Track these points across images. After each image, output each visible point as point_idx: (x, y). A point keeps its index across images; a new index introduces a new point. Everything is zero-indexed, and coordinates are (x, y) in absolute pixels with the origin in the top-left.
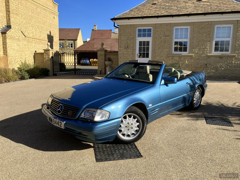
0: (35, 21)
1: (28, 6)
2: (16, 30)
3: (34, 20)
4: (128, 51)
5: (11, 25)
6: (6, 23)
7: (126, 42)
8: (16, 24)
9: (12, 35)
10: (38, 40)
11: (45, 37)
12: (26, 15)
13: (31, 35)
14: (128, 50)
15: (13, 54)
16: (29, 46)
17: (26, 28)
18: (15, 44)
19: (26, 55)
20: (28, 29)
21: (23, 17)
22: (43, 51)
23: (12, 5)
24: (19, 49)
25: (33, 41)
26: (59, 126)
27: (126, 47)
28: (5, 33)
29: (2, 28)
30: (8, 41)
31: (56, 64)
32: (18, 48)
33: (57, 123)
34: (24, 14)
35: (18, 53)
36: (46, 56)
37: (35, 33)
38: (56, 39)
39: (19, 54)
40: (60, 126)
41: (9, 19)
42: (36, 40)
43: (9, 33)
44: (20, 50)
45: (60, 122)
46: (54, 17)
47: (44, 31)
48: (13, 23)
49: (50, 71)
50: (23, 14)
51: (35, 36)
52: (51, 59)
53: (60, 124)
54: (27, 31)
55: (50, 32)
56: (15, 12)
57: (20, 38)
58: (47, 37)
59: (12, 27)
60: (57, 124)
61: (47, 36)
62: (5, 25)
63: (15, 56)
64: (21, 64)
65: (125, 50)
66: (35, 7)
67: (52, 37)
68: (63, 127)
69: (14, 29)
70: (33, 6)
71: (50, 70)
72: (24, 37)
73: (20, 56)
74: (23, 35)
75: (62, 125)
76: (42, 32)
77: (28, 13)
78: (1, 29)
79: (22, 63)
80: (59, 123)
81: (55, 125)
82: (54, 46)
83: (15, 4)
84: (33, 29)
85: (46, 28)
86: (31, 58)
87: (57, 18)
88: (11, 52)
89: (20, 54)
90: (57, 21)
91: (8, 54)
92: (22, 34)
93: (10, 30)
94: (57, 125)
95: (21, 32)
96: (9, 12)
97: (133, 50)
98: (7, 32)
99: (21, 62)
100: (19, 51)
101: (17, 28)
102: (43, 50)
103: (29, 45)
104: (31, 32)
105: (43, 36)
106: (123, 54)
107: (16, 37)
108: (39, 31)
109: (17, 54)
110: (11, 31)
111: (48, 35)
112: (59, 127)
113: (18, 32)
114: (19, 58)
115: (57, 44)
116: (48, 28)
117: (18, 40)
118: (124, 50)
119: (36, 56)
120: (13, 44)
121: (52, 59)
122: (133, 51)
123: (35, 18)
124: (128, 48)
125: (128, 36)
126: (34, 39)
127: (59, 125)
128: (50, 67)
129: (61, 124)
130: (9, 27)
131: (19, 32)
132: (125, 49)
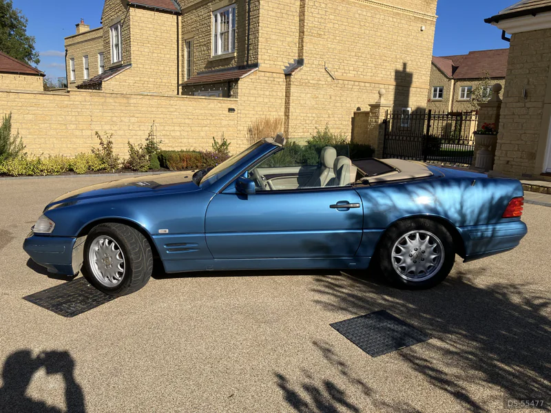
0: (366, 43)
1: (351, 15)
2: (314, 66)
3: (363, 42)
4: (528, 108)
5: (304, 57)
6: (297, 55)
7: (526, 81)
8: (315, 56)
9: (304, 77)
10: (367, 85)
11: (390, 76)
12: (345, 34)
13: (351, 75)
14: (528, 105)
15: (302, 115)
16: (342, 99)
17: (341, 61)
18: (309, 95)
19: (329, 117)
20: (346, 62)
21: (337, 38)
22: (368, 109)
23: (310, 18)
24: (316, 104)
25: (355, 87)
27: (523, 95)
28: (290, 75)
29: (288, 65)
30: (293, 89)
31: (394, 137)
32: (314, 103)
34: (340, 33)
35: (312, 114)
36: (372, 120)
37: (361, 70)
38: (420, 80)
39: (314, 115)
41: (302, 46)
42: (363, 84)
43: (296, 75)
44: (316, 106)
46: (421, 27)
47: (388, 64)
48: (307, 55)
49: (376, 152)
50: (337, 32)
51: (362, 76)
52: (380, 125)
54: (342, 67)
55: (405, 65)
56: (315, 32)
57: (320, 82)
58: (393, 77)
59: (305, 61)
61: (393, 74)
62: (294, 60)
63: (305, 118)
64: (315, 135)
65: (521, 104)
66: (369, 14)
67: (410, 76)
69: (309, 66)
70: (364, 13)
71: (376, 149)
72: (330, 79)
73: (316, 119)
74: (329, 76)
76: (380, 66)
77: (351, 29)
78: (286, 67)
79: (318, 132)
82: (411, 95)
83: (316, 16)
84: (359, 60)
85: (394, 56)
86: (344, 123)
87: (430, 31)
88: (297, 111)
89: (316, 114)
90: (430, 37)
91: (290, 114)
92: (326, 73)
93: (299, 69)
95: (324, 70)
96: (303, 32)
97: (544, 104)
98: (293, 73)
99: (316, 130)
100: (316, 108)
101: (316, 62)
102: (370, 105)
103: (343, 96)
104: (351, 68)
105: (382, 75)
106: (514, 114)
107: (311, 82)
108: (373, 65)
109: (310, 115)
110: (301, 69)
111: (397, 72)
113: (318, 71)
114: (314, 122)
115: (422, 90)
116: (398, 56)
117: (317, 86)
118: (518, 104)
119: (357, 119)
120: (303, 95)
121: (384, 126)
122: (543, 107)
123: (367, 38)
124: (528, 100)
125: (533, 62)
126: (357, 83)
128: (377, 142)
130: (300, 62)
131: (321, 70)
132: (519, 102)
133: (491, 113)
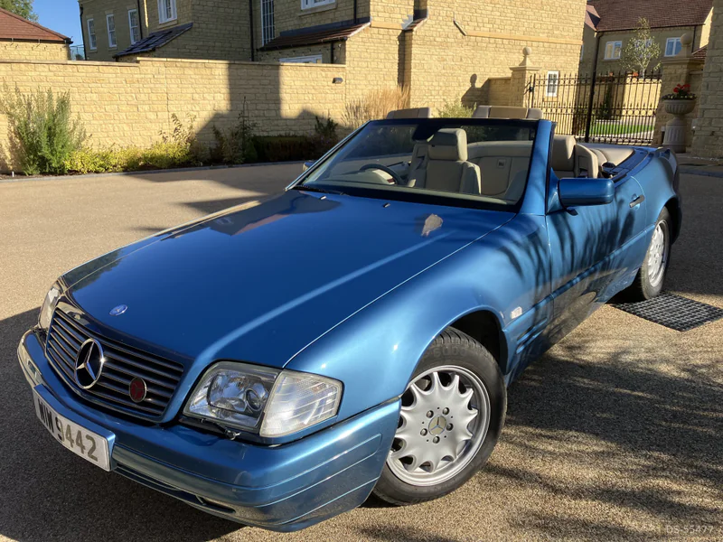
2: (441, 18)
5: (427, 7)
8: (442, 4)
9: (429, 33)
10: (506, 41)
13: (485, 29)
15: (426, 83)
16: (475, 61)
17: (473, 11)
18: (434, 57)
19: (460, 85)
20: (479, 11)
22: (509, 74)
25: (490, 45)
26: (86, 451)
28: (412, 30)
29: (407, 18)
30: (415, 50)
32: (441, 68)
33: (74, 437)
35: (439, 82)
36: (514, 88)
37: (498, 22)
38: (571, 34)
39: (441, 84)
40: (90, 453)
42: (499, 41)
43: (419, 31)
44: (444, 71)
45: (88, 437)
48: (432, 3)
51: (499, 31)
53: (88, 444)
54: (474, 19)
57: (448, 40)
59: (430, 12)
60: (75, 444)
62: (415, 11)
63: (430, 88)
64: (442, 110)
68: (103, 462)
69: (434, 18)
72: (460, 35)
73: (444, 89)
74: (458, 31)
75: (99, 449)
76: (522, 16)
78: (405, 20)
80: (84, 439)
81: (66, 444)
82: (559, 54)
84: (495, 9)
88: (421, 78)
89: (444, 82)
91: (411, 83)
92: (456, 28)
94: (76, 450)
95: (452, 24)
98: (415, 29)
99: (443, 103)
100: (443, 75)
101: (443, 13)
102: (511, 69)
103: (475, 57)
104: (486, 20)
105: (524, 29)
107: (437, 39)
108: (513, 15)
110: (424, 23)
112: (85, 456)
113: (446, 25)
114: (441, 93)
115: (574, 47)
117: (444, 45)
119: (493, 88)
120: (427, 58)
121: (531, 96)
126: (492, 40)
127: (83, 448)
129: (93, 448)
130: (421, 14)
131: (449, 24)
133: (679, 71)
